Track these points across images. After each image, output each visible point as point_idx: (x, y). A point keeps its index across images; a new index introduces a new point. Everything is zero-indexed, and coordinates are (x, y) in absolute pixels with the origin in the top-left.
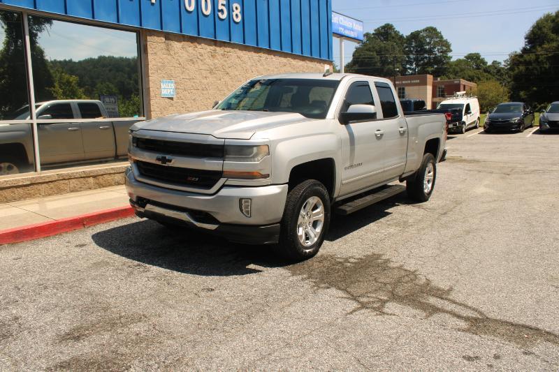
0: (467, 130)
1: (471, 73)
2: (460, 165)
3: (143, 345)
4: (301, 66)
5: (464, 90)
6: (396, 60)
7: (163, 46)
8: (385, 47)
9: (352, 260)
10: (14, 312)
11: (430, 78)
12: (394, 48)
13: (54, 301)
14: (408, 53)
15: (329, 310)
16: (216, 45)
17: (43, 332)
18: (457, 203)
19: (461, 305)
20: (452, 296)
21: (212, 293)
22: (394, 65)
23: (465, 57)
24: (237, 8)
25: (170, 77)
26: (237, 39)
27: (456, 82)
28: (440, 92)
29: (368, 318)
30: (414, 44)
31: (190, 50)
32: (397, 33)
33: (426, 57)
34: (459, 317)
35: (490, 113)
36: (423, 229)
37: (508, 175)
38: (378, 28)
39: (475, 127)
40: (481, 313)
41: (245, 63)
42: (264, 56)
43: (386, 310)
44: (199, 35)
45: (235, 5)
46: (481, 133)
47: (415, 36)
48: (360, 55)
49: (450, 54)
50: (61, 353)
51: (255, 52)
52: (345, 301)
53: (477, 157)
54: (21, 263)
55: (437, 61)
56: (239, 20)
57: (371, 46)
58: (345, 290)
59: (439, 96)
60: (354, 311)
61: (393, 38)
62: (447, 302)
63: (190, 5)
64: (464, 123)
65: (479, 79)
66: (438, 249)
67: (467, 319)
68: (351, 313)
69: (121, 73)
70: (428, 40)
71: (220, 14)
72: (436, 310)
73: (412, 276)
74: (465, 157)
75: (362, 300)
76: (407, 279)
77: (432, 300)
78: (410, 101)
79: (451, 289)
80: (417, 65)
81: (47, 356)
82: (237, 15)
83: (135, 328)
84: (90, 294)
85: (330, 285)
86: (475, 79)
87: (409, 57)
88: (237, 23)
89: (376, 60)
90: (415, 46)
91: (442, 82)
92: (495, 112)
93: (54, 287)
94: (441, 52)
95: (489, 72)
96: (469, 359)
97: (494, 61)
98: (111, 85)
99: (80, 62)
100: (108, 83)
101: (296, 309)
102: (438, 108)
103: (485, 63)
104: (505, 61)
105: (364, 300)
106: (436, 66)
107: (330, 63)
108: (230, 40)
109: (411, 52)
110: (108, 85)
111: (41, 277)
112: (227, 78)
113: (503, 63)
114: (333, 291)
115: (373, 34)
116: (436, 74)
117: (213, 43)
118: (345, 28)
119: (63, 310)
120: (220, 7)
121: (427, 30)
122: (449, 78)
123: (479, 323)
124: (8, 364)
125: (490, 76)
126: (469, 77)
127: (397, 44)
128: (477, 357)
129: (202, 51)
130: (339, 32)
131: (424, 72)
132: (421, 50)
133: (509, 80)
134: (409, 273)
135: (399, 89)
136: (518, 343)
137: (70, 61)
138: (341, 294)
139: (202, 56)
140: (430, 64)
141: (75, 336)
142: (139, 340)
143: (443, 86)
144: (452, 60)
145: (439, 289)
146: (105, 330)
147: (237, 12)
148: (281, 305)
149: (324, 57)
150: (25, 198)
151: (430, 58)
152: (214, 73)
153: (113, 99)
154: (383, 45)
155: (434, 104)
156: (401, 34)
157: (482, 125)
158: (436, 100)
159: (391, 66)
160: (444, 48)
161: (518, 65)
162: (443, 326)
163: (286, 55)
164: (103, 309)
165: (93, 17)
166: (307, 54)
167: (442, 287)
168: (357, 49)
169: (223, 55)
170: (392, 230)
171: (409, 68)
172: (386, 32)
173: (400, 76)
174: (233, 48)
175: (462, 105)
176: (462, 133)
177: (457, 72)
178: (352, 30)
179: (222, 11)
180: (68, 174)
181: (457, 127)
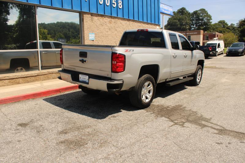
0: (218, 55)
1: (221, 29)
2: (215, 70)
3: (91, 136)
4: (147, 27)
5: (217, 37)
6: (187, 24)
7: (90, 18)
8: (182, 18)
9: (170, 107)
10: (40, 123)
11: (202, 31)
12: (186, 18)
13: (54, 120)
14: (192, 21)
15: (162, 125)
16: (111, 18)
17: (52, 131)
18: (214, 85)
19: (215, 124)
20: (212, 121)
21: (116, 118)
22: (186, 26)
23: (218, 22)
24: (120, 3)
25: (93, 32)
26: (120, 15)
27: (213, 33)
28: (206, 38)
29: (178, 128)
30: (195, 16)
31: (101, 20)
32: (187, 12)
33: (200, 22)
34: (214, 129)
35: (229, 47)
36: (199, 96)
37: (237, 74)
38: (179, 9)
39: (222, 54)
40: (223, 128)
41: (124, 26)
42: (131, 23)
43: (185, 125)
44: (105, 14)
45: (119, 1)
46: (225, 56)
47: (195, 13)
48: (170, 22)
49: (211, 21)
50: (60, 138)
51: (128, 21)
52: (168, 122)
53: (223, 66)
54: (38, 106)
55: (205, 24)
56: (121, 7)
57: (175, 17)
58: (168, 118)
59: (206, 40)
60: (172, 125)
61: (185, 14)
62: (209, 123)
63: (101, 1)
64: (217, 52)
65: (224, 32)
66: (206, 103)
67: (217, 129)
68: (171, 126)
69: (65, 29)
70: (201, 15)
71: (113, 5)
72: (205, 126)
73: (195, 113)
74: (217, 66)
75: (175, 122)
76: (193, 114)
77: (203, 122)
78: (193, 42)
79: (211, 119)
80: (196, 26)
81: (56, 139)
82: (120, 5)
83: (87, 130)
84: (67, 117)
85: (162, 116)
86: (223, 32)
87: (192, 22)
88: (120, 9)
89: (178, 24)
90: (196, 17)
91: (207, 33)
92: (231, 47)
93: (53, 115)
94: (207, 20)
95: (229, 29)
96: (218, 143)
97: (232, 24)
98: (61, 34)
99: (48, 24)
100: (60, 33)
101: (149, 124)
102: (205, 45)
103: (227, 25)
104: (237, 24)
105: (176, 122)
106: (205, 26)
107: (159, 25)
108: (117, 16)
109: (193, 20)
110: (60, 34)
111: (47, 111)
112: (116, 32)
113: (236, 25)
114: (163, 118)
115: (177, 12)
116: (205, 30)
117: (110, 17)
118: (165, 10)
119: (58, 123)
120: (113, 2)
121: (201, 10)
122: (211, 32)
123: (222, 131)
124: (42, 141)
125: (229, 30)
126: (220, 31)
127: (187, 17)
128: (221, 143)
129: (106, 21)
130: (162, 12)
131: (199, 29)
132: (198, 19)
133: (238, 32)
134: (193, 112)
135: (188, 37)
136: (238, 139)
137: (44, 24)
138: (167, 119)
139: (106, 23)
140: (202, 25)
141: (64, 132)
142: (89, 134)
143: (208, 35)
144: (212, 23)
145: (206, 119)
146: (76, 130)
147: (120, 4)
148: (143, 123)
149: (157, 23)
150: (35, 81)
151: (202, 23)
152: (111, 30)
153: (64, 40)
154: (181, 17)
155: (204, 43)
156: (189, 12)
157: (225, 52)
158: (205, 41)
159: (184, 26)
160: (209, 18)
161: (243, 26)
162: (208, 132)
163: (140, 22)
164: (74, 123)
165: (62, 7)
166: (149, 22)
167: (208, 118)
168: (170, 19)
169: (114, 22)
170: (186, 96)
171: (193, 27)
172: (182, 11)
173: (188, 31)
174: (119, 19)
175: (216, 44)
176: (216, 56)
177: (214, 29)
178: (168, 11)
179: (114, 4)
180: (52, 72)
181: (214, 54)
